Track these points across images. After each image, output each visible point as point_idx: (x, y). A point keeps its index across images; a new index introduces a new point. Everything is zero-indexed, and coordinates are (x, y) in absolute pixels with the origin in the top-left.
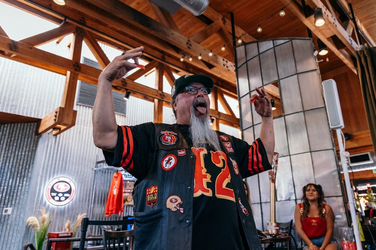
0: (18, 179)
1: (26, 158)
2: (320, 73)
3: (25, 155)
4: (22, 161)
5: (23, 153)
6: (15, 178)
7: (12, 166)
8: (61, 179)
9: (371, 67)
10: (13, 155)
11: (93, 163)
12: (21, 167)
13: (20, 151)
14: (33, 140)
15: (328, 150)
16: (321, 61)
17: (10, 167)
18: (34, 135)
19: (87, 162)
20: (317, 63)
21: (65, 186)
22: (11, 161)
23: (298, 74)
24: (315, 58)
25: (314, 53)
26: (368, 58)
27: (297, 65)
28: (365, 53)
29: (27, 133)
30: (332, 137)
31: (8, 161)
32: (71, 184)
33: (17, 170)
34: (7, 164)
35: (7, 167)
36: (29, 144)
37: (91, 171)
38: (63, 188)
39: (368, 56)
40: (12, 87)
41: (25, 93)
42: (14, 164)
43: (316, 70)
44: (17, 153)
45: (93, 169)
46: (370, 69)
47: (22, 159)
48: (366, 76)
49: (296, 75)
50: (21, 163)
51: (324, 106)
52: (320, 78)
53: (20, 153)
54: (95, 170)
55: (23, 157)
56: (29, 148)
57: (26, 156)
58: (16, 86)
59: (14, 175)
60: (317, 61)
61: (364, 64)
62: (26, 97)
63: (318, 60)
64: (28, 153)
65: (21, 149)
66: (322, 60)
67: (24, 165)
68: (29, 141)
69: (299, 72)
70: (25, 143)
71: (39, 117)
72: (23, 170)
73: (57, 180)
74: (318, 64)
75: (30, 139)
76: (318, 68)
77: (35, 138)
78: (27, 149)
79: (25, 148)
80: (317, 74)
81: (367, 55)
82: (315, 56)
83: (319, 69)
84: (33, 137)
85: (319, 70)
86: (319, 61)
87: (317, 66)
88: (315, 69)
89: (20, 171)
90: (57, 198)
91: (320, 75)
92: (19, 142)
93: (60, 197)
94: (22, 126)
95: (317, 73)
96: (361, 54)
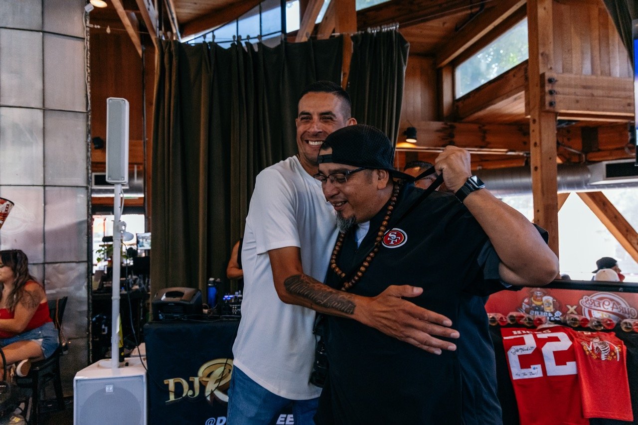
2: (88, 48)
9: (176, 75)
15: (77, 187)
16: (96, 27)
20: (87, 27)
23: (44, 32)
24: (86, 16)
25: (86, 5)
26: (174, 59)
27: (46, 14)
28: (173, 48)
30: (90, 168)
39: (176, 55)
43: (83, 39)
46: (174, 78)
48: (166, 87)
49: (41, 34)
51: (85, 111)
52: (88, 57)
60: (88, 22)
61: (167, 66)
63: (91, 23)
66: (99, 27)
69: (46, 29)
74: (88, 29)
76: (89, 37)
80: (85, 48)
81: (174, 53)
82: (86, 12)
83: (88, 39)
85: (88, 43)
86: (92, 26)
87: (87, 34)
88: (82, 37)
91: (89, 53)
95: (85, 46)
96: (166, 48)
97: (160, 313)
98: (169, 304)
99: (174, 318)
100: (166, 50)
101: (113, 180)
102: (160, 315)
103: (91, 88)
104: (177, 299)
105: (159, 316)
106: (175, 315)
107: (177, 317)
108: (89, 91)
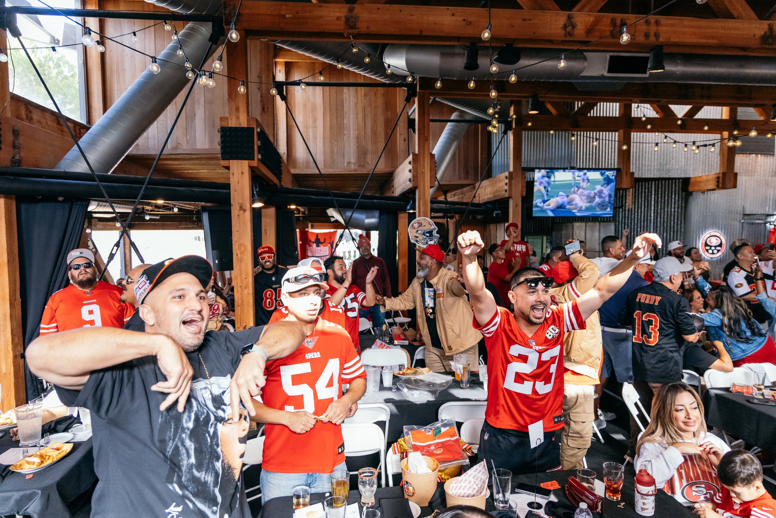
0: (672, 233)
1: (676, 214)
3: (674, 211)
4: (672, 217)
5: (673, 210)
6: (668, 232)
7: (664, 221)
8: (712, 234)
10: (662, 211)
11: (740, 214)
12: (672, 222)
13: (669, 207)
14: (680, 197)
17: (662, 222)
18: (680, 192)
19: (733, 214)
21: (717, 240)
22: (662, 217)
29: (674, 190)
31: (659, 217)
32: (722, 237)
33: (669, 225)
34: (659, 219)
35: (659, 222)
36: (677, 201)
37: (738, 223)
38: (714, 242)
40: (664, 151)
41: (674, 154)
42: (666, 220)
44: (666, 209)
45: (740, 221)
47: (673, 215)
50: (672, 219)
53: (669, 210)
54: (743, 223)
55: (673, 213)
56: (678, 205)
57: (676, 213)
58: (667, 150)
59: (667, 230)
62: (676, 158)
64: (678, 210)
65: (670, 206)
67: (676, 221)
68: (677, 198)
70: (673, 200)
71: (688, 176)
72: (675, 226)
73: (709, 235)
75: (677, 196)
77: (682, 195)
78: (676, 206)
79: (673, 205)
84: (680, 194)
89: (672, 226)
90: (710, 251)
92: (666, 198)
93: (713, 250)
94: (667, 183)
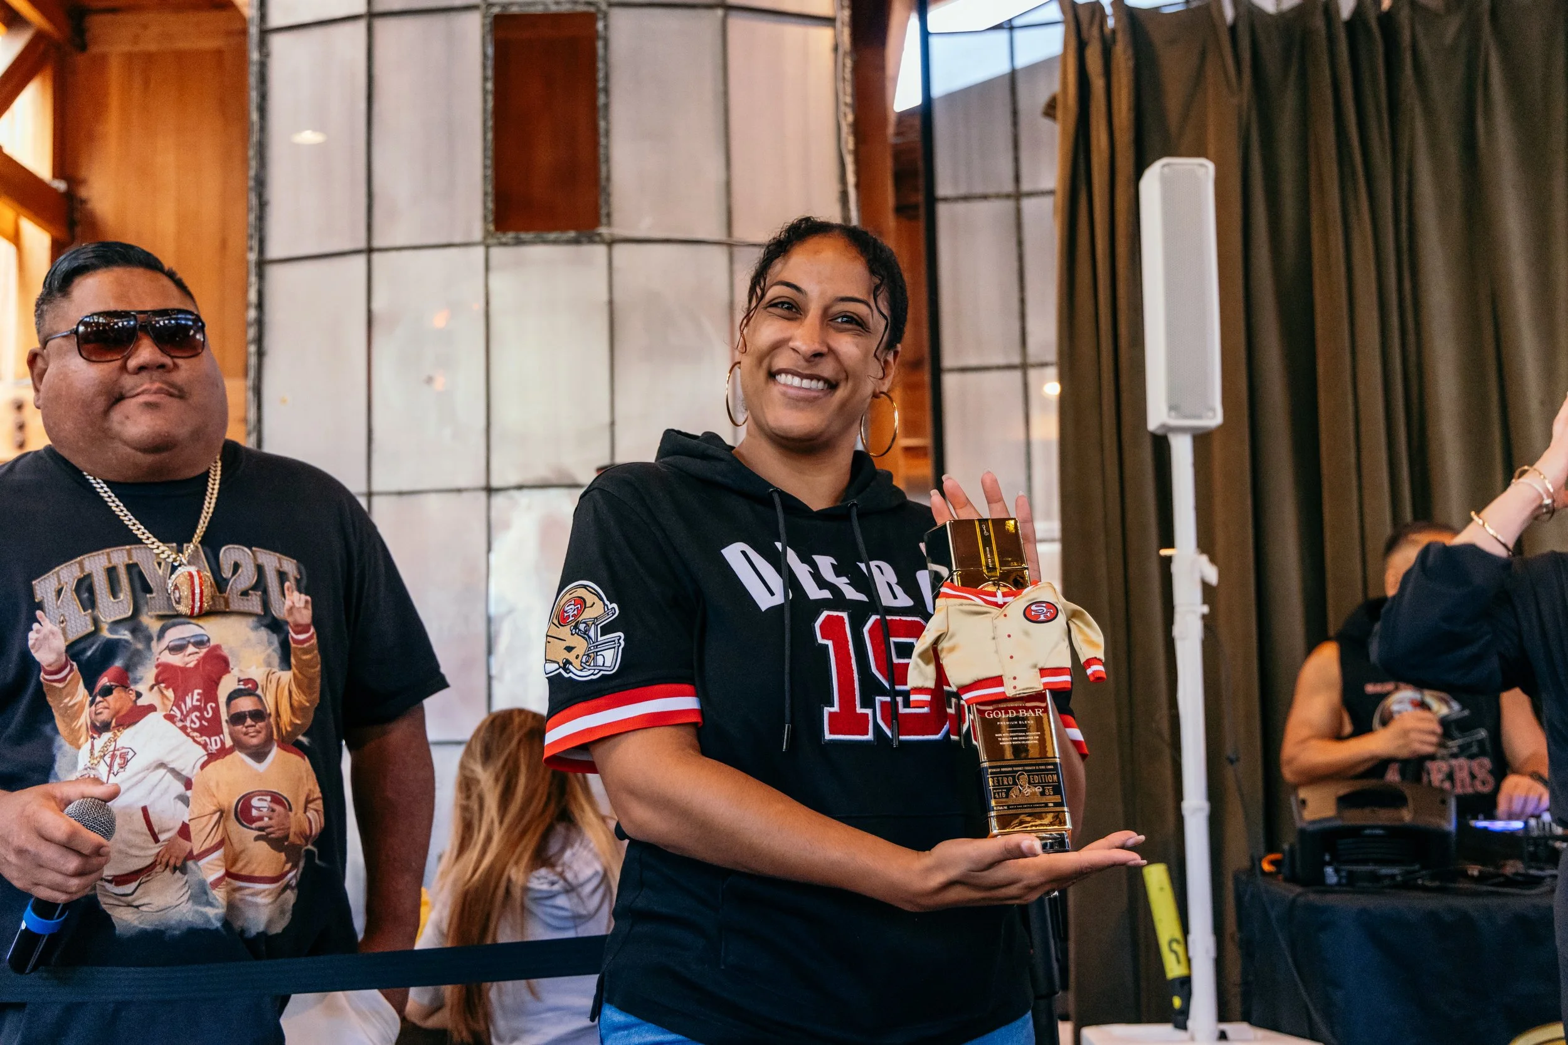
2: (847, 47)
9: (1130, 110)
23: (725, 8)
26: (1121, 59)
39: (1125, 44)
43: (829, 21)
46: (1123, 118)
48: (1096, 151)
49: (720, 12)
52: (847, 76)
61: (1098, 84)
76: (847, 13)
80: (836, 49)
81: (1119, 39)
83: (846, 20)
85: (847, 32)
88: (828, 12)
91: (850, 62)
95: (837, 42)
96: (1091, 23)
97: (1329, 864)
98: (1368, 832)
99: (1375, 878)
100: (1095, 32)
101: (1186, 417)
102: (1329, 870)
103: (858, 173)
104: (1384, 817)
105: (1322, 875)
106: (1385, 871)
107: (1393, 877)
108: (851, 179)
